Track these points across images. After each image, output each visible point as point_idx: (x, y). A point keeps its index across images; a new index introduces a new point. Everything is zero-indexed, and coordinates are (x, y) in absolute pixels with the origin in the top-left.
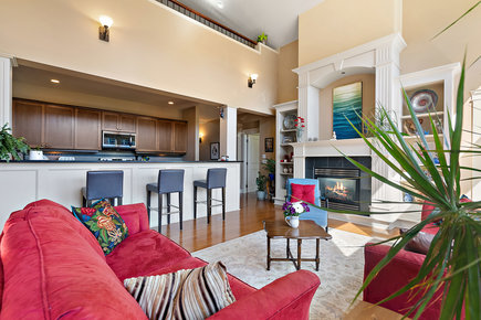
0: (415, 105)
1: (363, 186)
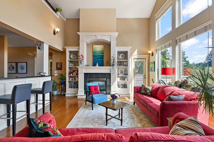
0: (120, 57)
1: (108, 84)
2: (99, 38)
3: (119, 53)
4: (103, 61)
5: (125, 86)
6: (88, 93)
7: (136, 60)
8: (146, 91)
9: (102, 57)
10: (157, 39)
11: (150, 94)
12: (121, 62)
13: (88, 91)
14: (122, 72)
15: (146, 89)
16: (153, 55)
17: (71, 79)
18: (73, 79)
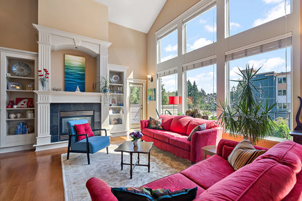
0: (113, 79)
2: (79, 44)
3: (112, 73)
4: (84, 83)
5: (119, 121)
6: (74, 138)
7: (131, 85)
8: (157, 125)
9: (82, 77)
10: (158, 63)
11: (161, 128)
12: (113, 86)
13: (74, 134)
14: (113, 101)
15: (156, 122)
16: (152, 80)
17: (12, 116)
18: (19, 115)
